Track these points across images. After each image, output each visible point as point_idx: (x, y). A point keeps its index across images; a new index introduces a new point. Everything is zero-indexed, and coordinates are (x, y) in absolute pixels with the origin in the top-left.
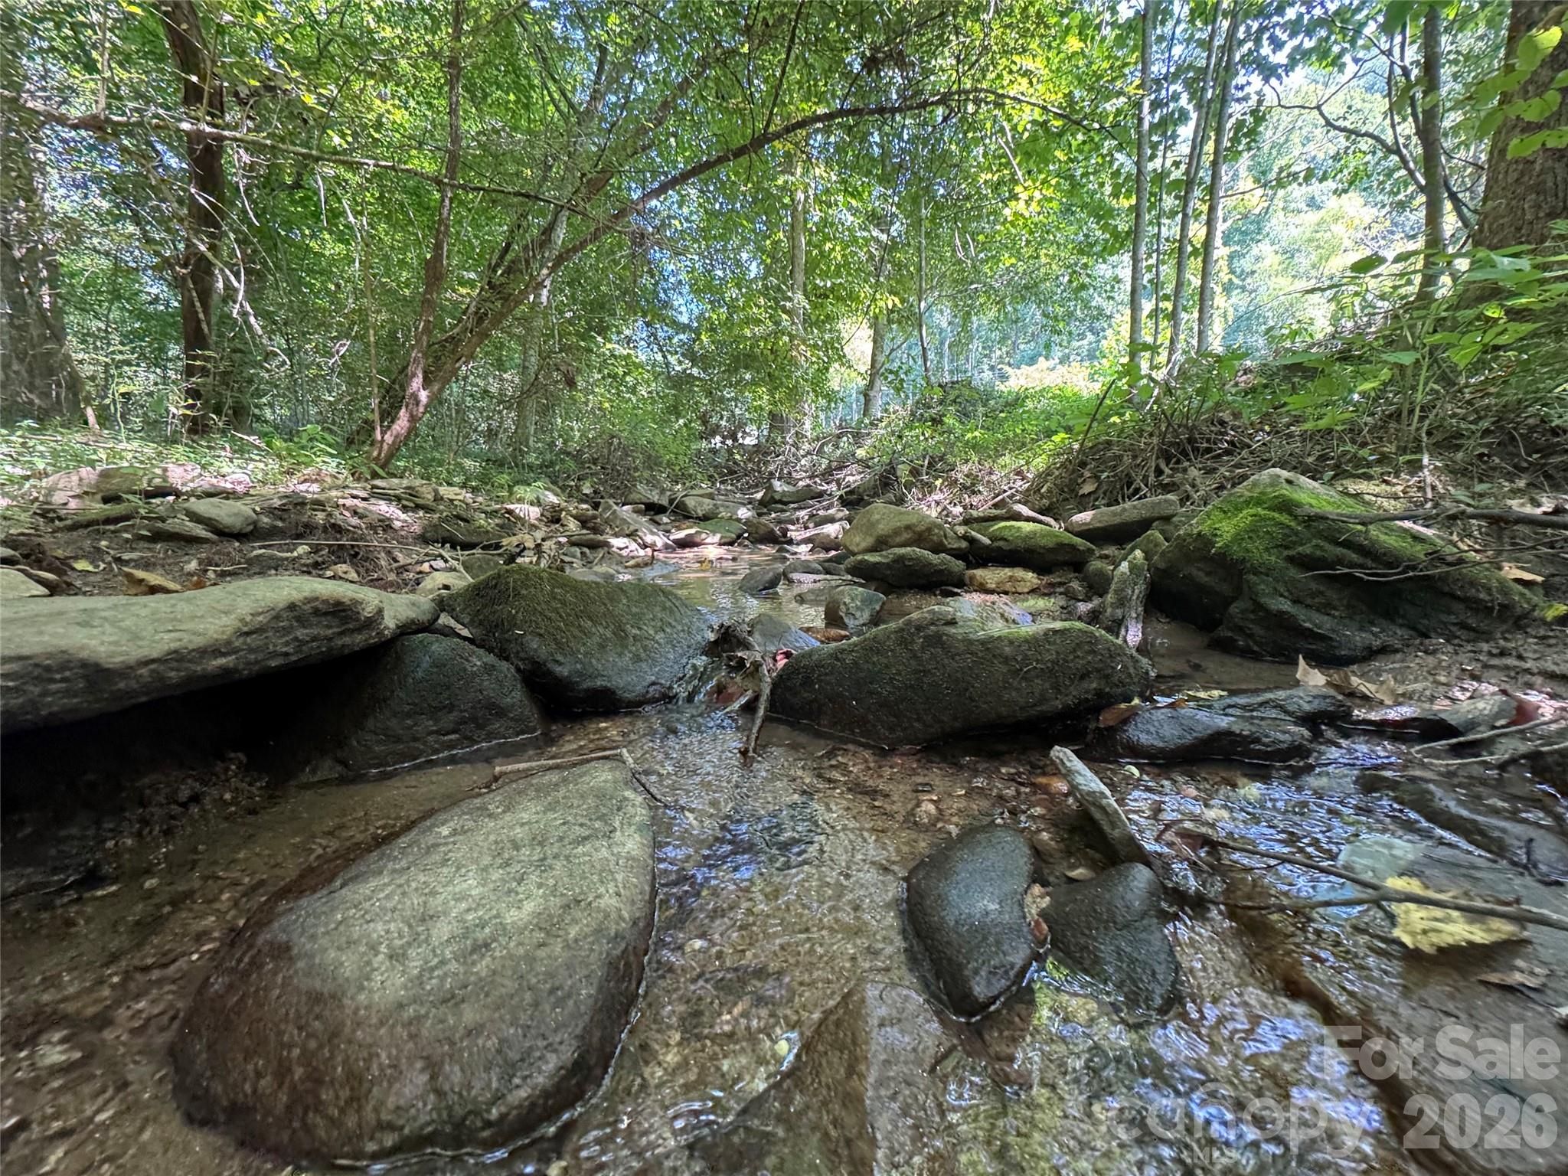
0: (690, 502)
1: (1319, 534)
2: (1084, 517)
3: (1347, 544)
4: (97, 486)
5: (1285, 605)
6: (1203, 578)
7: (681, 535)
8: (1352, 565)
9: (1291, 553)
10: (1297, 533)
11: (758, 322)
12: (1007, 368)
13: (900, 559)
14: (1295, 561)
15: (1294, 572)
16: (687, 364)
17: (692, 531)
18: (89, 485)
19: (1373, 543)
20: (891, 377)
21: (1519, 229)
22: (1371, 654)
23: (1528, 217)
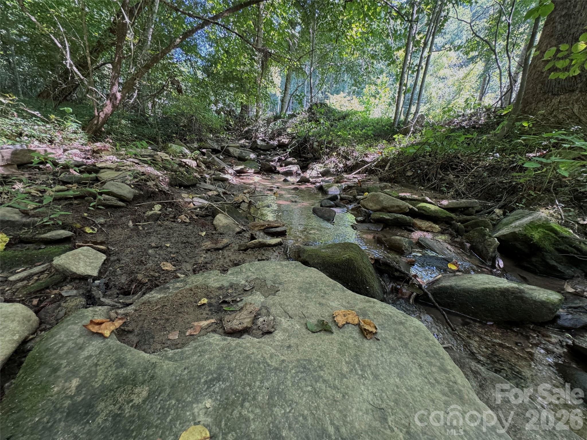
0: (231, 150)
1: (566, 243)
2: (445, 202)
3: (575, 247)
4: (11, 160)
5: (554, 263)
6: (519, 246)
7: (239, 168)
8: (575, 254)
9: (557, 247)
10: (559, 241)
11: (244, 65)
12: (329, 94)
13: (397, 219)
14: (557, 250)
15: (557, 253)
16: (205, 75)
17: (242, 167)
18: (7, 160)
19: (582, 248)
20: (297, 97)
21: (534, 95)
22: (572, 278)
23: (538, 92)
